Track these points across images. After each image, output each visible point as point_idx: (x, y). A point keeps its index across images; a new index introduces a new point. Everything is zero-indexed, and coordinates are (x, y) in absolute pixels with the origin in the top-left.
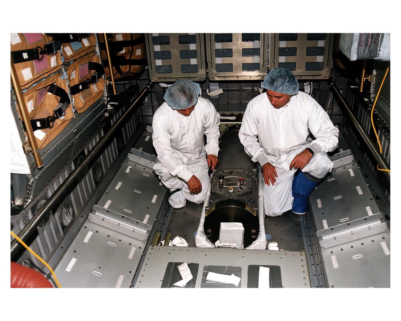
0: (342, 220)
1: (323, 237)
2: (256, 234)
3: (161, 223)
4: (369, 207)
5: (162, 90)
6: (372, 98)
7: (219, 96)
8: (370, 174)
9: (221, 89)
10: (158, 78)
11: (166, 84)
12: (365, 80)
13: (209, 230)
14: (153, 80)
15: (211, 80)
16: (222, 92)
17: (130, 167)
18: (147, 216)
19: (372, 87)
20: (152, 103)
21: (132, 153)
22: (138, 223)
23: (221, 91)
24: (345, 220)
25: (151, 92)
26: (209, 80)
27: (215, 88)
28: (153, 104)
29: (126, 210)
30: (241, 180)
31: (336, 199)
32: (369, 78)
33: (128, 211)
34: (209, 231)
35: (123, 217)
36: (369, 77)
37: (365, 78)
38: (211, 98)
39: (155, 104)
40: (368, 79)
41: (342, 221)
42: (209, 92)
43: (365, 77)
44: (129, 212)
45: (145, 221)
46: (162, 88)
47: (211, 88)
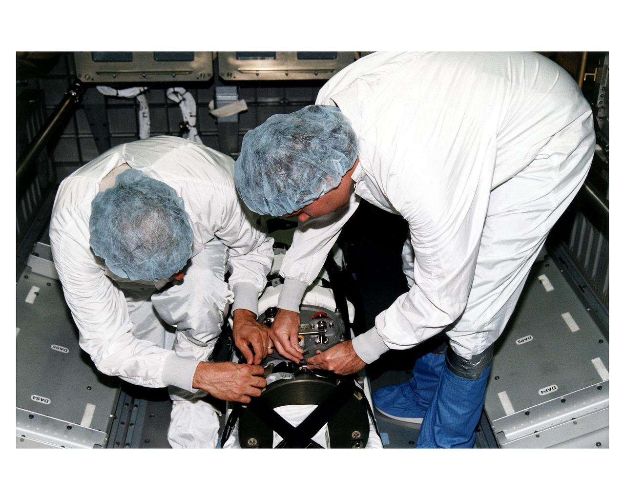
0: (542, 390)
1: (508, 433)
2: (362, 440)
3: (123, 423)
4: (598, 359)
5: (103, 102)
6: (600, 118)
7: (237, 117)
8: (588, 285)
9: (243, 102)
10: (98, 73)
11: (113, 88)
12: (585, 80)
13: (252, 440)
14: (85, 77)
15: (226, 78)
16: (245, 108)
17: (35, 289)
18: (90, 409)
19: (600, 95)
20: (77, 134)
21: (37, 255)
22: (70, 428)
23: (243, 106)
24: (550, 390)
25: (79, 106)
26: (221, 80)
27: (229, 98)
28: (80, 136)
29: (36, 396)
30: (318, 317)
31: (521, 343)
32: (595, 74)
33: (42, 400)
34: (251, 442)
35: (31, 416)
36: (594, 72)
37: (586, 74)
38: (220, 120)
39: (83, 136)
40: (593, 76)
41: (542, 392)
42: (216, 107)
43: (586, 71)
44: (43, 402)
45: (86, 422)
46: (103, 99)
47: (219, 97)
